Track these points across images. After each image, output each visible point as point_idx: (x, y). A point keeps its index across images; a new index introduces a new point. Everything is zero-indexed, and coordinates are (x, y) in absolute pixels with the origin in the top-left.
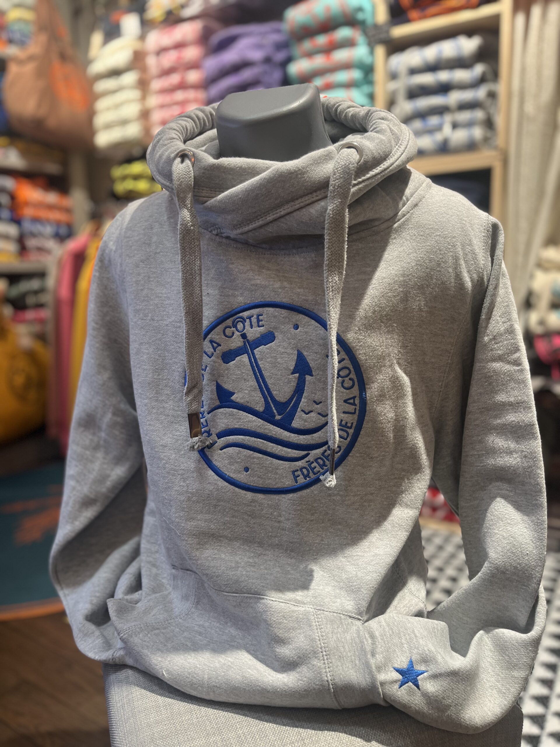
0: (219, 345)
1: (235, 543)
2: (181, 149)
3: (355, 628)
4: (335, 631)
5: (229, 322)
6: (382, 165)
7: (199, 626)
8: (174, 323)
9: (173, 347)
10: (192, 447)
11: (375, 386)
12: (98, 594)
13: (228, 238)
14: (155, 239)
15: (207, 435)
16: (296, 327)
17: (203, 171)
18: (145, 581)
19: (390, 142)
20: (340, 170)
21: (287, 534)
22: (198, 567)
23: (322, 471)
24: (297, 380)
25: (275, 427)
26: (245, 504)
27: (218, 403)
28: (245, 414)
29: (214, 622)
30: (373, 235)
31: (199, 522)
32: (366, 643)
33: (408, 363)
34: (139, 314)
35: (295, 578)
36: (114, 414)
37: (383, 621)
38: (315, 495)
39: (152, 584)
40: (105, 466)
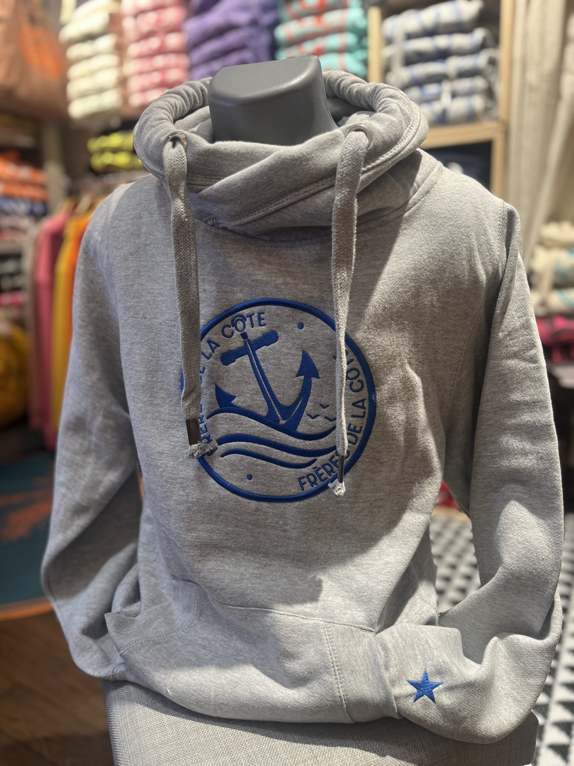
0: (218, 345)
1: (239, 553)
2: (171, 132)
3: (366, 640)
4: (347, 644)
5: (228, 320)
6: (392, 150)
7: (203, 639)
8: (168, 322)
9: (167, 347)
10: (192, 455)
11: (385, 387)
12: (94, 606)
13: (225, 229)
14: (144, 229)
15: (207, 441)
16: (301, 326)
17: (196, 156)
18: (143, 592)
19: (401, 124)
20: (348, 156)
21: (293, 543)
22: (201, 580)
23: (330, 477)
24: (302, 382)
25: (279, 432)
26: (249, 513)
27: (217, 407)
28: (247, 418)
29: (218, 634)
30: (382, 225)
31: (201, 533)
32: (379, 656)
33: (419, 362)
34: (130, 312)
35: (302, 589)
36: (105, 417)
37: (396, 632)
38: (323, 503)
39: (151, 594)
40: (97, 472)
